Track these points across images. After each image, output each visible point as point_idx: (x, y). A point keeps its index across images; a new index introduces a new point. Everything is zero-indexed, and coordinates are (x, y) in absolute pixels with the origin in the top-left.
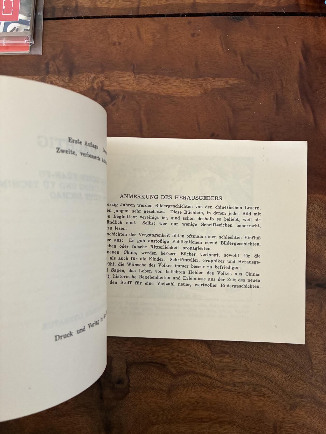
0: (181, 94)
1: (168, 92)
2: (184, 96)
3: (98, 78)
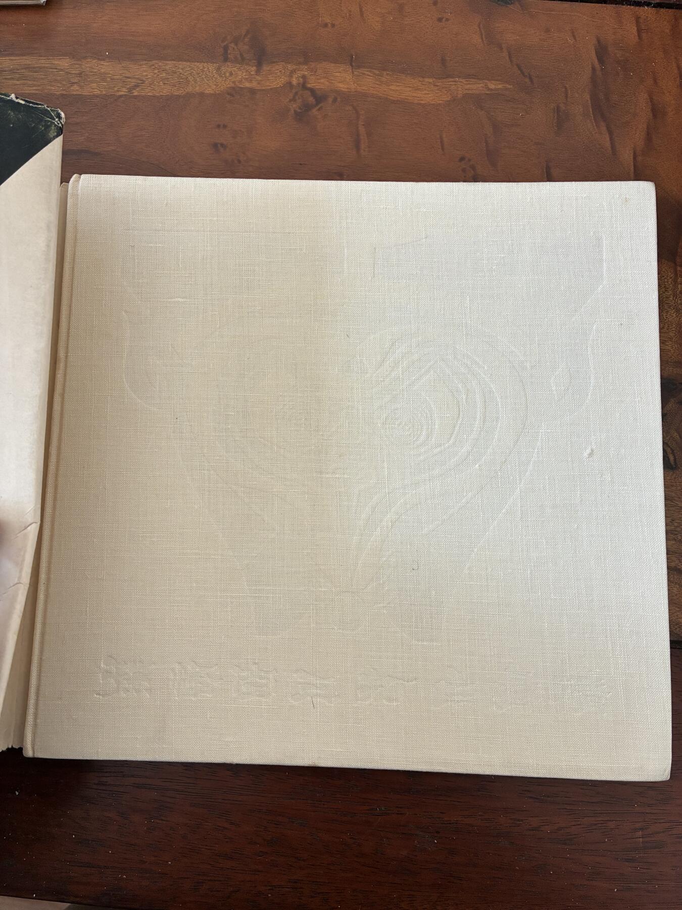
0: (419, 99)
1: (399, 95)
2: (422, 102)
3: (298, 70)
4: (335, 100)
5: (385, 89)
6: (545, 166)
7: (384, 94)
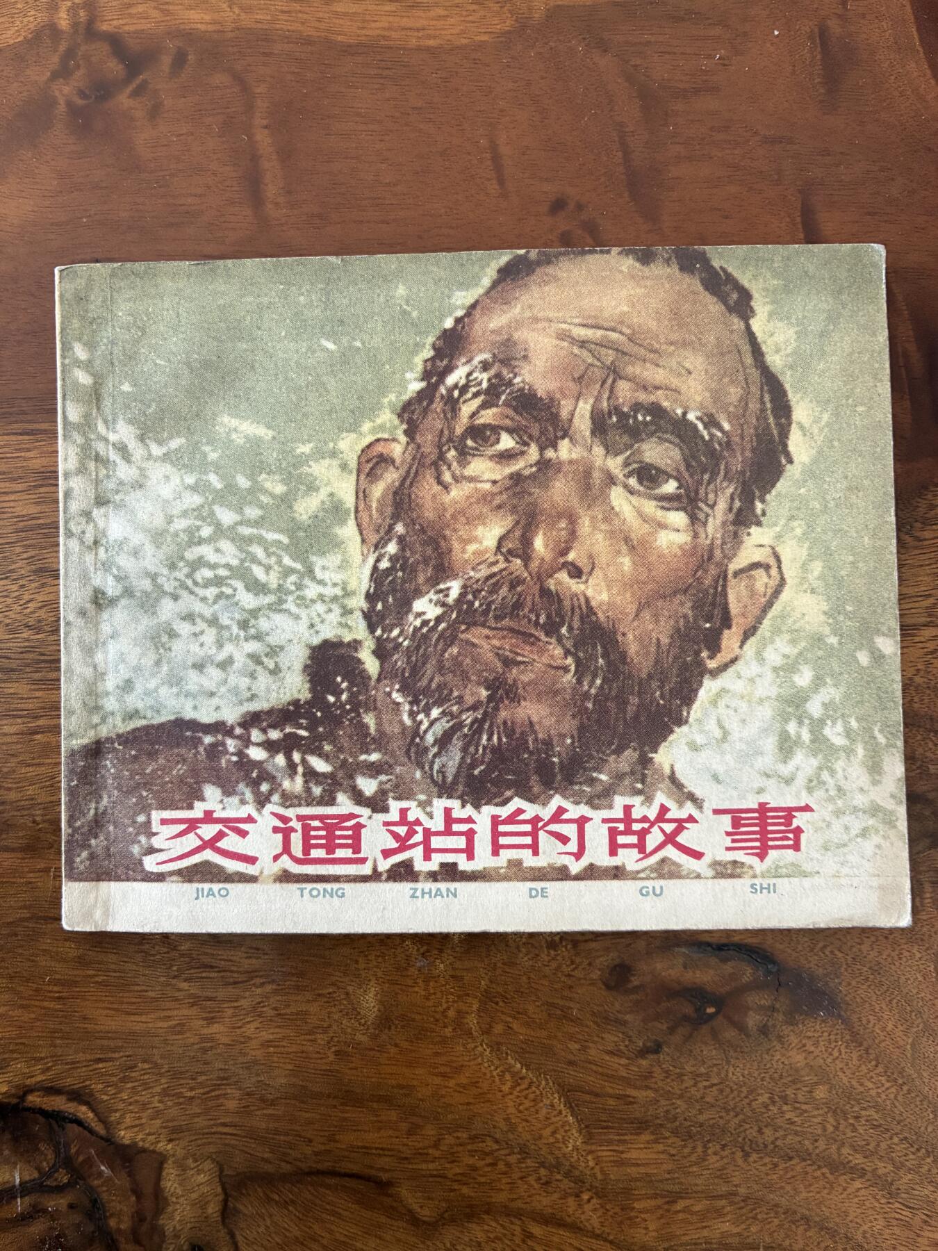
4: (180, 60)
5: (321, 15)
6: (799, 205)
7: (317, 29)
